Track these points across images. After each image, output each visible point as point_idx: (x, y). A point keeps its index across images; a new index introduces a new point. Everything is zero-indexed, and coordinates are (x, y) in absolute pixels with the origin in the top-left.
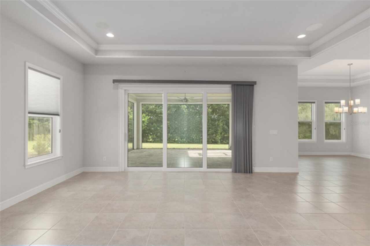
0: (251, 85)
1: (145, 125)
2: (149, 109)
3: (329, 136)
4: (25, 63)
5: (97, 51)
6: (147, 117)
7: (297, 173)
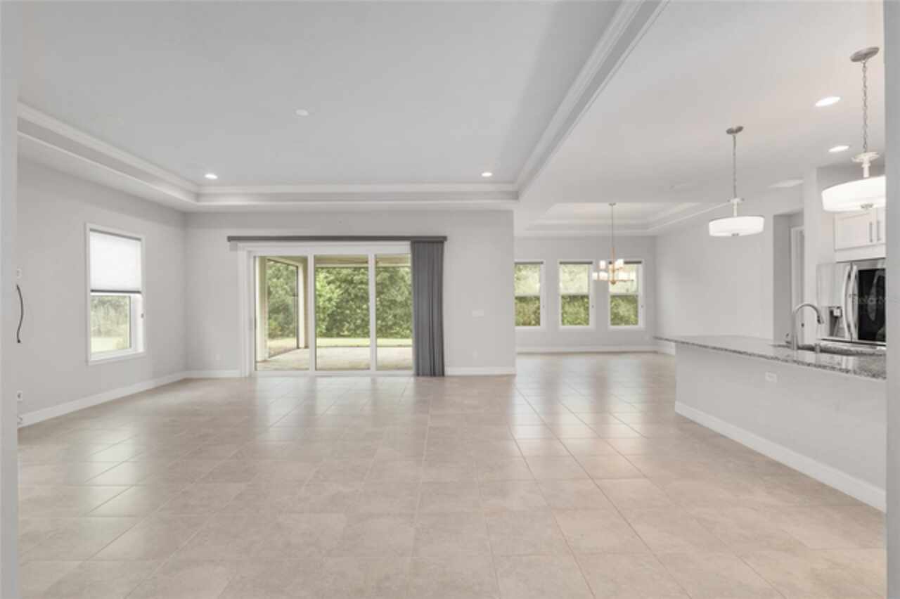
0: (440, 241)
1: (333, 306)
2: (341, 275)
3: (617, 319)
4: (85, 225)
5: (198, 196)
6: (338, 290)
7: (513, 376)
